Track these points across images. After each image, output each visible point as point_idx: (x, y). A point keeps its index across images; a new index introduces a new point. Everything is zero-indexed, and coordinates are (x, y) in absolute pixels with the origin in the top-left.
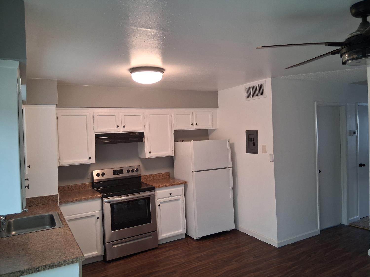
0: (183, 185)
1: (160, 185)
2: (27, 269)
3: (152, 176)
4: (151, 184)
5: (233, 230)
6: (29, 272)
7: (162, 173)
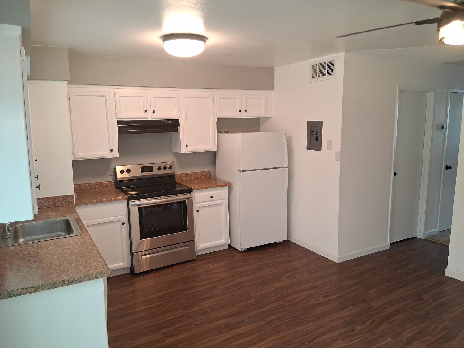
0: (227, 187)
1: (199, 187)
2: (42, 285)
3: (188, 174)
4: (187, 185)
5: (285, 241)
6: (44, 288)
7: (201, 172)
